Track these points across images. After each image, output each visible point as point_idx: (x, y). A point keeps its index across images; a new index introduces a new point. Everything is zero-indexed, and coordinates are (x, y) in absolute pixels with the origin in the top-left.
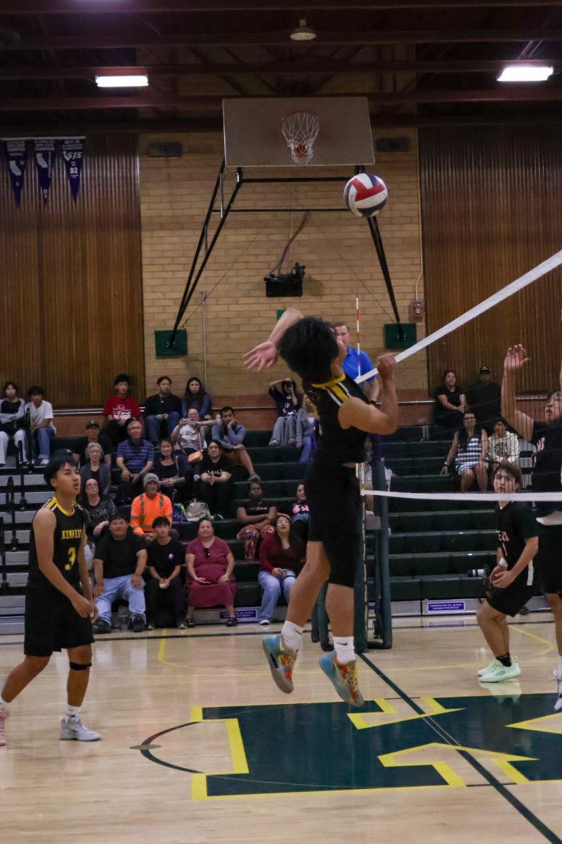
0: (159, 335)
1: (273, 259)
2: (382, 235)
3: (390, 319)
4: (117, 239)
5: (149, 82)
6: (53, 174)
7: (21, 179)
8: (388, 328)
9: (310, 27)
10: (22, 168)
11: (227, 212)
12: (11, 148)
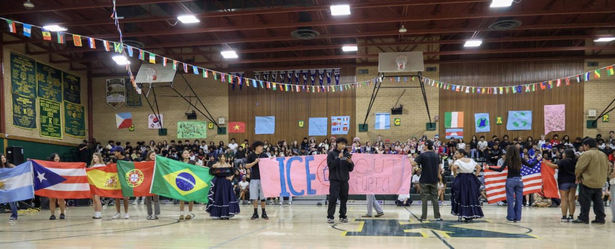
0: (360, 125)
1: (394, 104)
2: (427, 96)
3: (428, 121)
4: (349, 100)
5: (358, 49)
6: (331, 79)
7: (322, 81)
8: (427, 124)
9: (405, 27)
10: (323, 78)
11: (379, 87)
12: (320, 72)
